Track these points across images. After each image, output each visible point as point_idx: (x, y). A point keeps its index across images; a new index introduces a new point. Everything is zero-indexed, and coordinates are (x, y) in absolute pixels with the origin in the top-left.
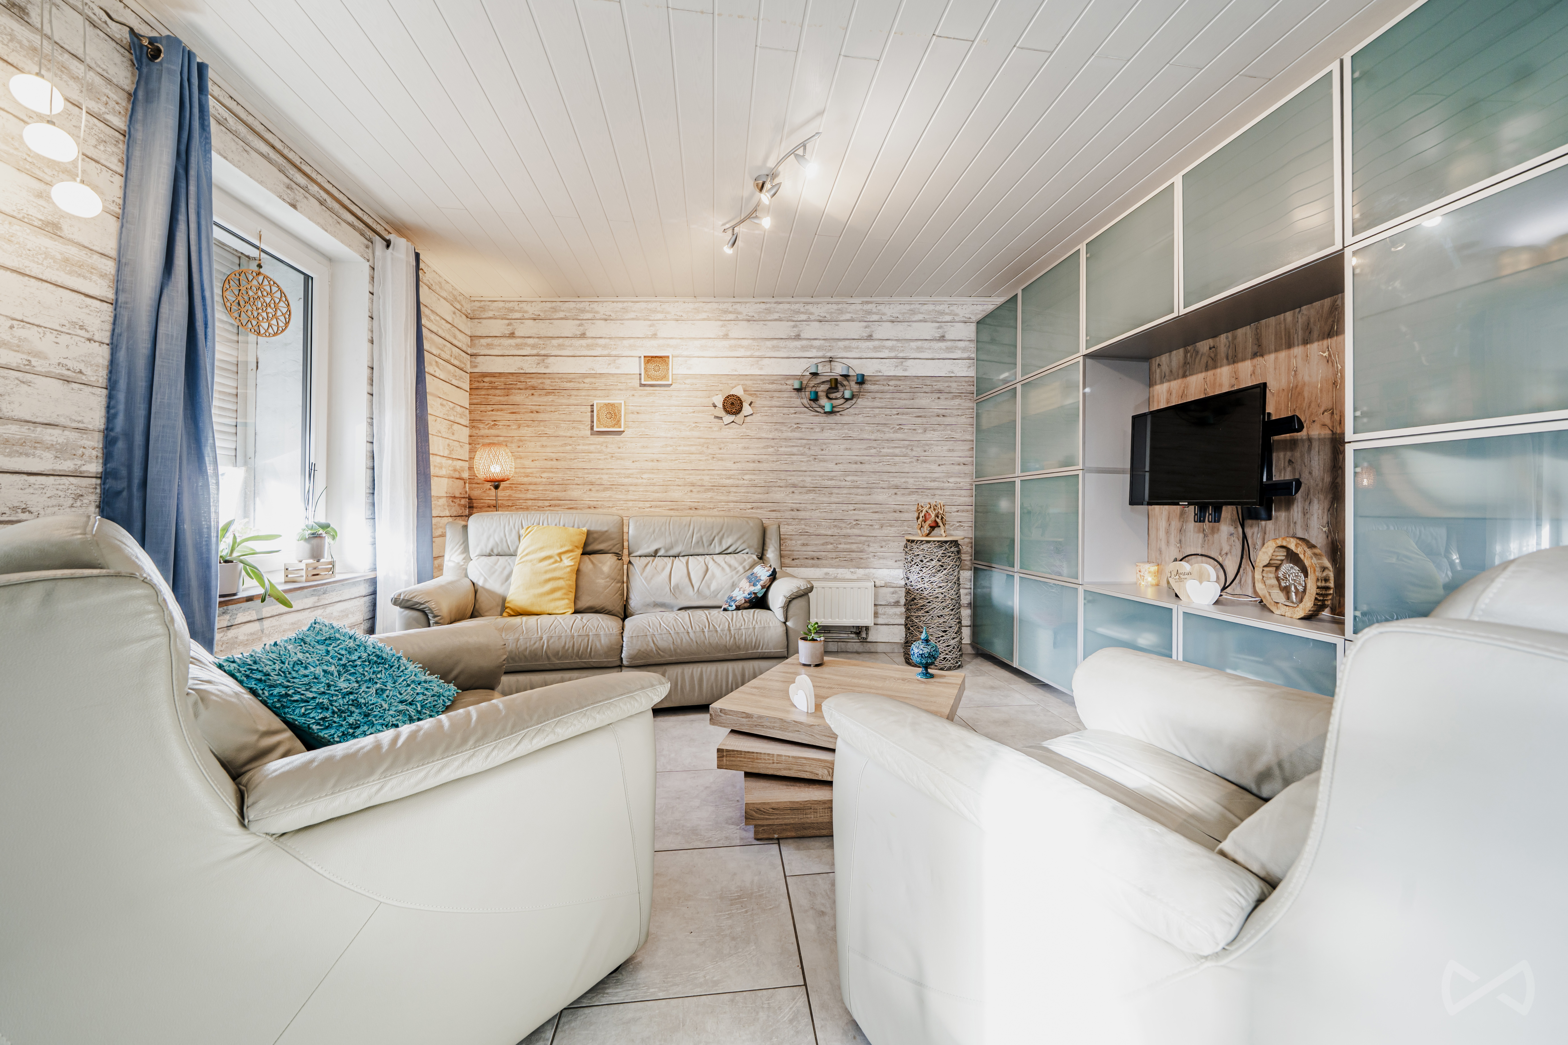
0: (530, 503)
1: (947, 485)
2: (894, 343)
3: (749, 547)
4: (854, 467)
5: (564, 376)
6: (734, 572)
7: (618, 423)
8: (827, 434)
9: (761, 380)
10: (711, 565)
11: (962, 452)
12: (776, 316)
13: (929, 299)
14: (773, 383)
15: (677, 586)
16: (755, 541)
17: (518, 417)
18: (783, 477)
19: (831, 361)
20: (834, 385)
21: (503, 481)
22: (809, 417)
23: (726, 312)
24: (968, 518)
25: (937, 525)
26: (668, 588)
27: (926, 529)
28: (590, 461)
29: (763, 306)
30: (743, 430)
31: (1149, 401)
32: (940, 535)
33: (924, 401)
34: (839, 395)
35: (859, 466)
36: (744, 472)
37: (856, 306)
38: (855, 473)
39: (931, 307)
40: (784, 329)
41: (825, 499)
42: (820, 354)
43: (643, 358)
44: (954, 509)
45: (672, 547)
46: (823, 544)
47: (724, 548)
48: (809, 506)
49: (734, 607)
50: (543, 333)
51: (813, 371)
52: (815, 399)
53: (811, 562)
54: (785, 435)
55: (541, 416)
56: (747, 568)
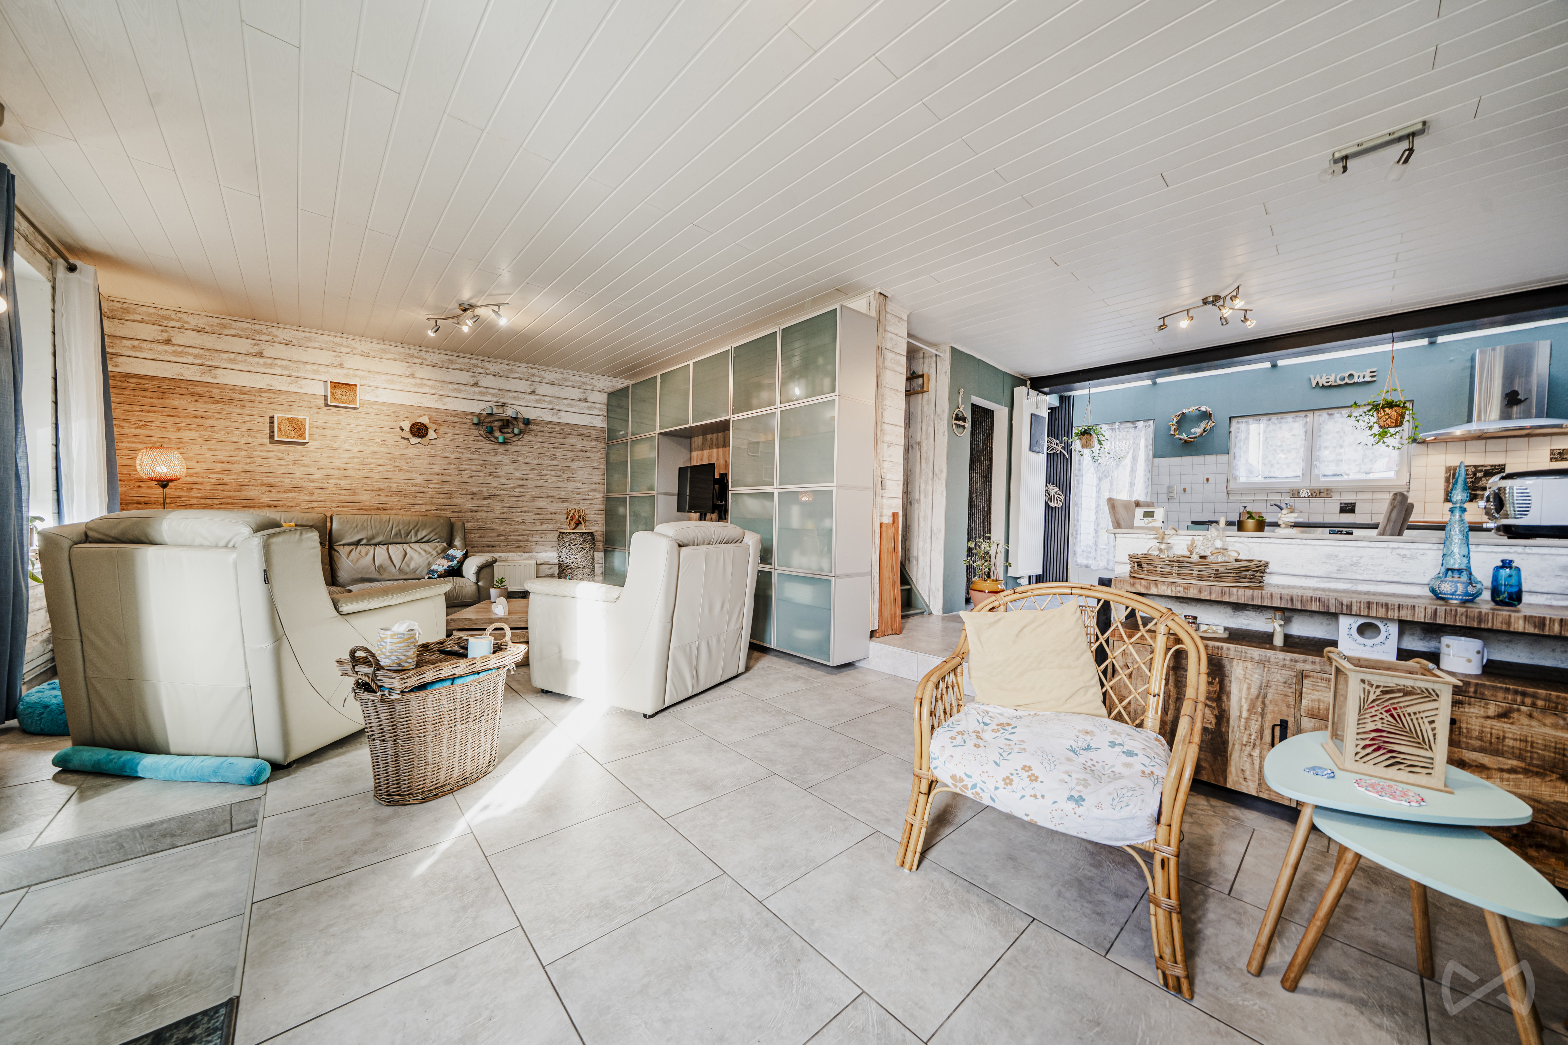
0: (195, 501)
1: (588, 497)
2: (552, 399)
3: (440, 537)
4: (521, 482)
5: (237, 388)
6: (429, 555)
7: (303, 435)
8: (500, 458)
9: (444, 413)
10: (409, 550)
11: (598, 476)
12: (458, 366)
13: (576, 372)
14: (454, 417)
15: (381, 566)
16: (445, 533)
17: (178, 420)
18: (463, 487)
19: (503, 406)
20: (506, 424)
21: (172, 480)
22: (485, 445)
23: (412, 356)
24: (601, 518)
25: (580, 523)
26: (373, 568)
27: (572, 526)
28: (269, 466)
29: (446, 357)
30: (428, 449)
31: (690, 459)
32: (582, 529)
33: (572, 440)
34: (509, 430)
35: (524, 482)
36: (430, 482)
37: (523, 369)
38: (522, 486)
39: (578, 378)
40: (464, 377)
41: (498, 504)
42: (495, 399)
43: (329, 383)
44: (592, 512)
45: (373, 538)
46: (497, 536)
47: (419, 538)
48: (485, 509)
49: (436, 576)
50: (208, 345)
51: (489, 412)
52: (491, 431)
53: (487, 549)
54: (465, 456)
55: (207, 422)
56: (440, 552)
